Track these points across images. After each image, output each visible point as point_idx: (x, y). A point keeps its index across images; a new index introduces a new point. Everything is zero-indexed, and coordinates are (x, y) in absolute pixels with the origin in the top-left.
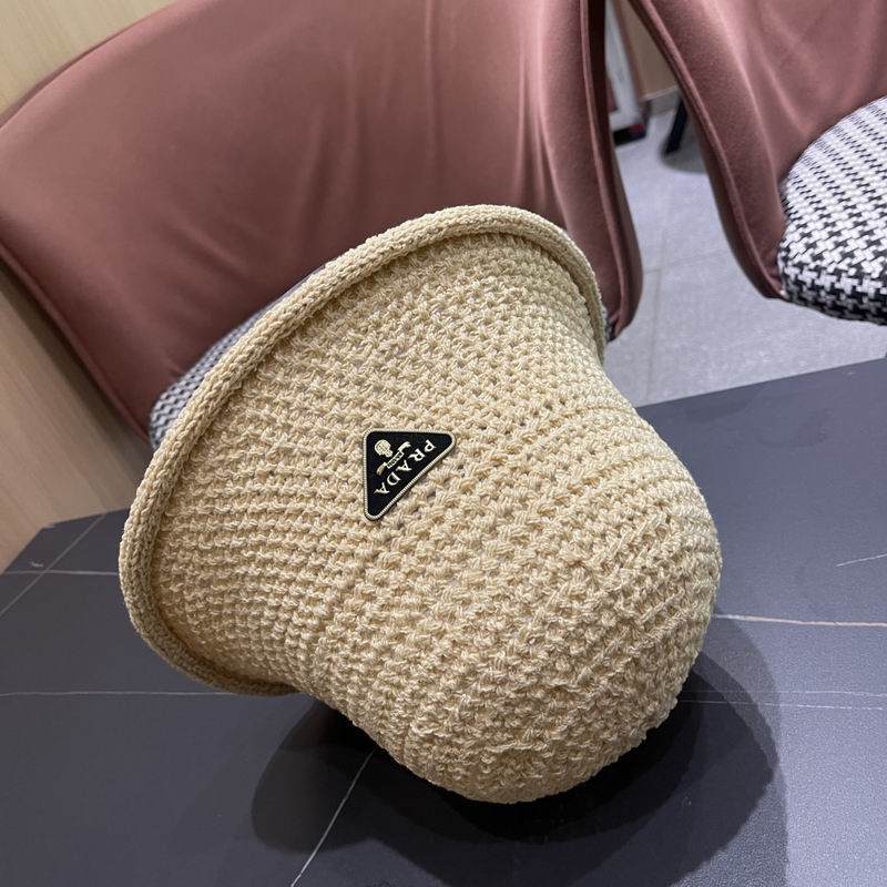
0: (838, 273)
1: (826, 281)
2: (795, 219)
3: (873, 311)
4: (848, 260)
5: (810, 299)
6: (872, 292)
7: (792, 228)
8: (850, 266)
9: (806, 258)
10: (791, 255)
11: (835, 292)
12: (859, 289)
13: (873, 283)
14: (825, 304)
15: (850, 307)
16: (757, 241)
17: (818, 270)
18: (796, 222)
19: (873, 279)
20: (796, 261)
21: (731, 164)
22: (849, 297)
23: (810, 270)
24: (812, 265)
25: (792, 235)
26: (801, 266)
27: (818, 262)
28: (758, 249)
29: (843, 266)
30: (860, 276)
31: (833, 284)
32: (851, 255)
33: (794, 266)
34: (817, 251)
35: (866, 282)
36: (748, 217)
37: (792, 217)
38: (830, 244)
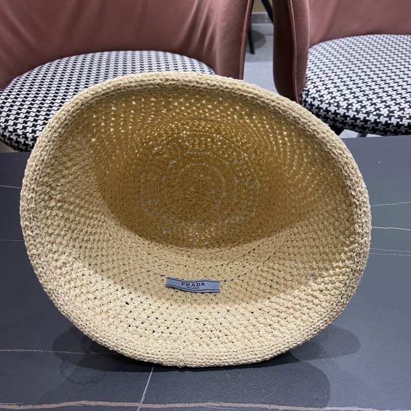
0: (329, 104)
1: (324, 106)
2: (309, 80)
4: (334, 100)
5: (315, 112)
6: (342, 113)
7: (309, 82)
8: (335, 102)
9: (316, 96)
10: (310, 93)
11: (327, 111)
12: (337, 111)
13: (343, 110)
14: (321, 115)
15: (331, 118)
16: (297, 85)
17: (322, 101)
18: (311, 81)
19: (343, 109)
20: (312, 96)
22: (332, 114)
23: (318, 101)
24: (319, 99)
25: (309, 85)
26: (314, 98)
27: (322, 98)
28: (297, 88)
29: (332, 101)
30: (338, 106)
31: (327, 108)
32: (335, 98)
33: (311, 98)
34: (321, 94)
35: (341, 109)
36: (297, 74)
37: (308, 78)
38: (326, 92)
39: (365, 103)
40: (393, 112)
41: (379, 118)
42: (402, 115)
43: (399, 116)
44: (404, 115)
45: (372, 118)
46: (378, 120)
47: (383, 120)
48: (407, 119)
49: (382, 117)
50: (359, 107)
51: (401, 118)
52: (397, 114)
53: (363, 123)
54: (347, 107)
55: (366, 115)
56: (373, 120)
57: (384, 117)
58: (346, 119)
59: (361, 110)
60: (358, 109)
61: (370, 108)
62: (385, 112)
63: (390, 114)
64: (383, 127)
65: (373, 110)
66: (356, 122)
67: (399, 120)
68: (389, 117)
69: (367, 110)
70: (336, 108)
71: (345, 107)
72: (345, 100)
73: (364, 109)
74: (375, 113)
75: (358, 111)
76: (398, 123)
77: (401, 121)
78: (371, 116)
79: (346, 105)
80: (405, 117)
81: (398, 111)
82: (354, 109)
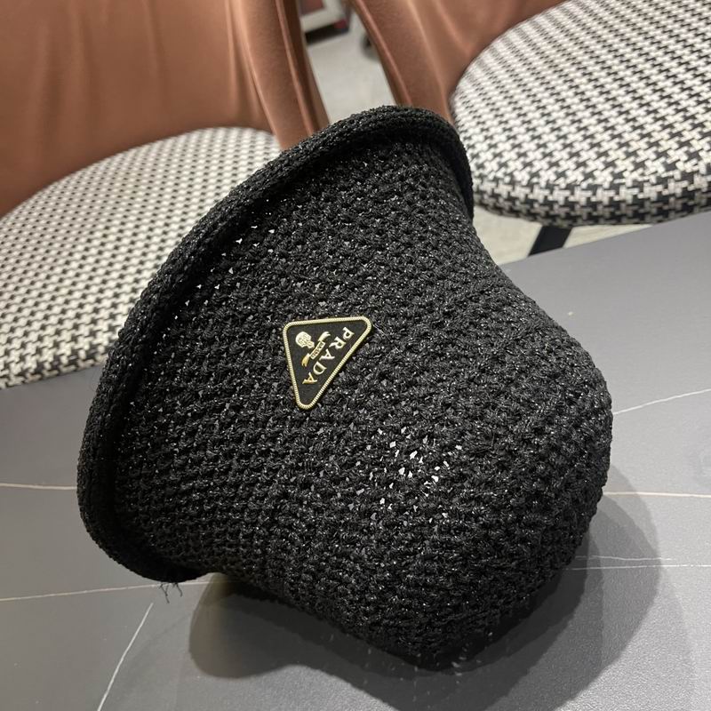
0: (496, 180)
1: (487, 186)
3: (524, 211)
4: (503, 170)
8: (505, 174)
11: (495, 196)
14: (488, 205)
15: (507, 208)
21: (407, 87)
29: (500, 174)
30: (513, 183)
31: (493, 189)
32: (504, 165)
34: (480, 161)
35: (518, 188)
38: (489, 155)
39: (564, 165)
40: (620, 175)
41: (594, 194)
42: (640, 179)
43: (635, 181)
44: (646, 178)
45: (580, 196)
46: (593, 199)
47: (603, 196)
48: (653, 185)
49: (599, 191)
50: (553, 177)
51: (638, 185)
52: (629, 178)
53: (567, 210)
54: (529, 181)
55: (567, 193)
56: (583, 201)
57: (605, 189)
58: (532, 207)
59: (557, 182)
60: (551, 182)
61: (575, 176)
62: (604, 178)
63: (617, 181)
64: (607, 210)
65: (581, 178)
66: (552, 208)
67: (636, 191)
68: (615, 187)
69: (569, 181)
70: (510, 188)
71: (525, 183)
72: (526, 165)
73: (561, 180)
74: (584, 185)
75: (550, 187)
76: (635, 196)
77: (642, 191)
78: (578, 192)
79: (527, 177)
80: (648, 181)
81: (632, 171)
82: (543, 184)
